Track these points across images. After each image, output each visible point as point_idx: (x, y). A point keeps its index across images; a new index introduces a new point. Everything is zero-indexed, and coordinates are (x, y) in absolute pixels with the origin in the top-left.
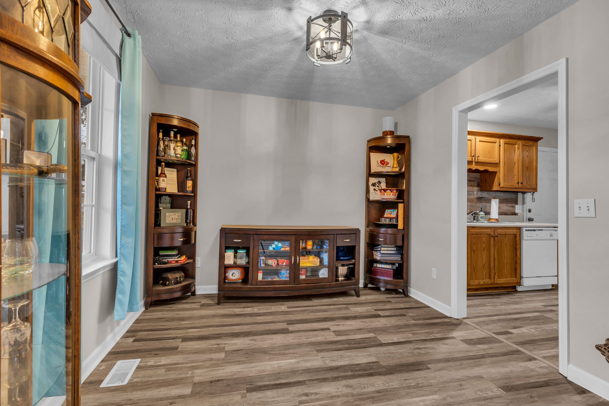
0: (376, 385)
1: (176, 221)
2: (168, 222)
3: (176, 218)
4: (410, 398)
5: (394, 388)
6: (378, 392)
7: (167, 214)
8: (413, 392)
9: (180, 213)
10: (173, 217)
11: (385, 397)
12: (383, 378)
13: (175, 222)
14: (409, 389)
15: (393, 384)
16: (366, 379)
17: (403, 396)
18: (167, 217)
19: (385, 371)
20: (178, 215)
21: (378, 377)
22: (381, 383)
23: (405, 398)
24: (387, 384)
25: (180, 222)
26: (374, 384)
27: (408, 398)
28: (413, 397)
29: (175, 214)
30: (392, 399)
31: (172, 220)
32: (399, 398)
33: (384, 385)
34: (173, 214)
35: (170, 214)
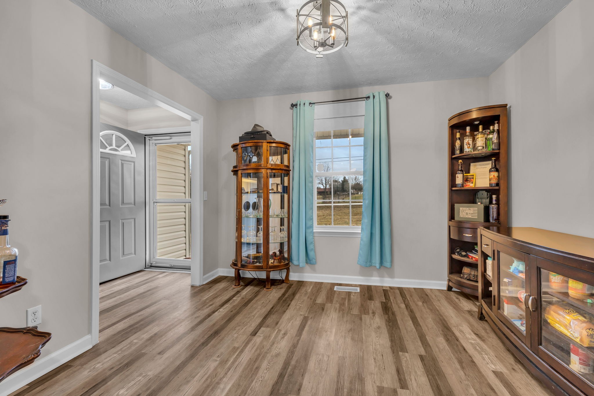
0: (266, 371)
1: (472, 217)
2: (462, 216)
3: (471, 213)
4: (234, 383)
5: (252, 381)
6: (258, 368)
7: (461, 209)
8: (236, 391)
9: (477, 208)
10: (468, 212)
11: (249, 368)
12: (271, 383)
13: (470, 217)
14: (242, 392)
15: (257, 384)
16: (279, 370)
17: (240, 380)
18: (460, 212)
19: (279, 390)
20: (474, 211)
21: (275, 379)
22: (265, 376)
23: (237, 381)
24: (261, 379)
25: (477, 218)
26: (268, 371)
27: (234, 382)
28: (233, 386)
29: (470, 209)
30: (243, 371)
31: (467, 215)
32: (241, 376)
33: (262, 377)
34: (467, 208)
35: (464, 208)
